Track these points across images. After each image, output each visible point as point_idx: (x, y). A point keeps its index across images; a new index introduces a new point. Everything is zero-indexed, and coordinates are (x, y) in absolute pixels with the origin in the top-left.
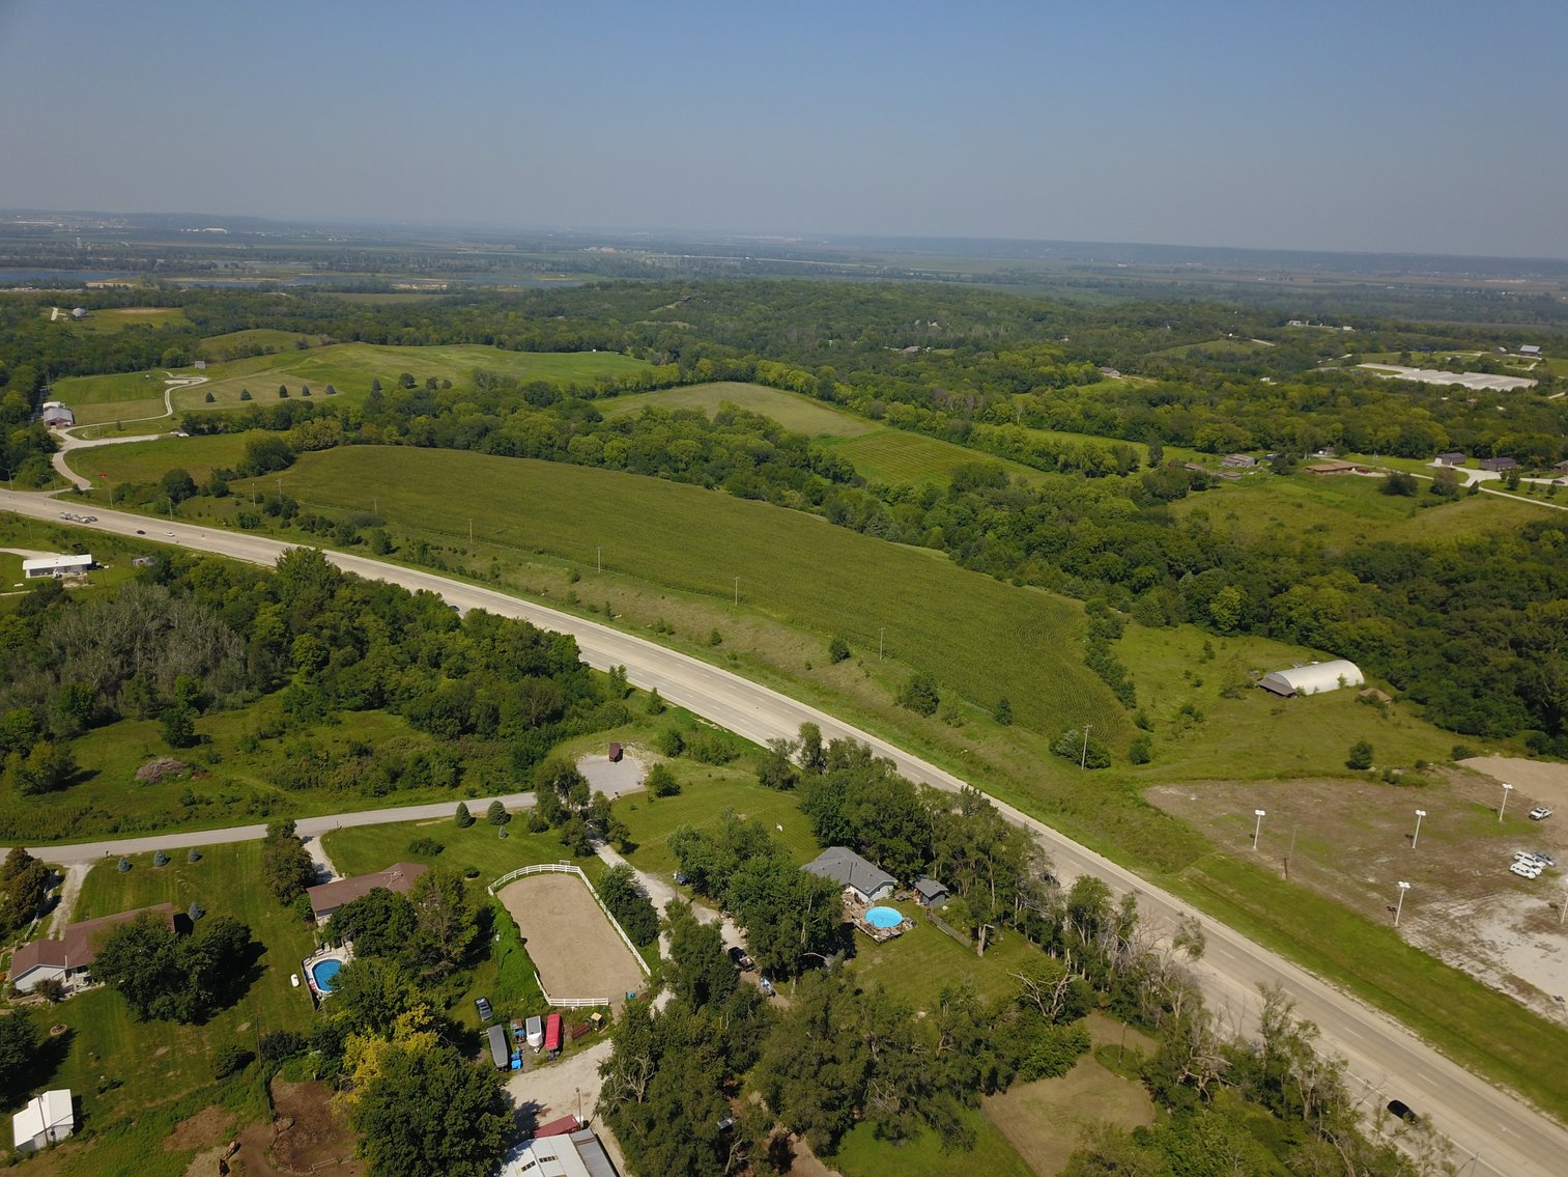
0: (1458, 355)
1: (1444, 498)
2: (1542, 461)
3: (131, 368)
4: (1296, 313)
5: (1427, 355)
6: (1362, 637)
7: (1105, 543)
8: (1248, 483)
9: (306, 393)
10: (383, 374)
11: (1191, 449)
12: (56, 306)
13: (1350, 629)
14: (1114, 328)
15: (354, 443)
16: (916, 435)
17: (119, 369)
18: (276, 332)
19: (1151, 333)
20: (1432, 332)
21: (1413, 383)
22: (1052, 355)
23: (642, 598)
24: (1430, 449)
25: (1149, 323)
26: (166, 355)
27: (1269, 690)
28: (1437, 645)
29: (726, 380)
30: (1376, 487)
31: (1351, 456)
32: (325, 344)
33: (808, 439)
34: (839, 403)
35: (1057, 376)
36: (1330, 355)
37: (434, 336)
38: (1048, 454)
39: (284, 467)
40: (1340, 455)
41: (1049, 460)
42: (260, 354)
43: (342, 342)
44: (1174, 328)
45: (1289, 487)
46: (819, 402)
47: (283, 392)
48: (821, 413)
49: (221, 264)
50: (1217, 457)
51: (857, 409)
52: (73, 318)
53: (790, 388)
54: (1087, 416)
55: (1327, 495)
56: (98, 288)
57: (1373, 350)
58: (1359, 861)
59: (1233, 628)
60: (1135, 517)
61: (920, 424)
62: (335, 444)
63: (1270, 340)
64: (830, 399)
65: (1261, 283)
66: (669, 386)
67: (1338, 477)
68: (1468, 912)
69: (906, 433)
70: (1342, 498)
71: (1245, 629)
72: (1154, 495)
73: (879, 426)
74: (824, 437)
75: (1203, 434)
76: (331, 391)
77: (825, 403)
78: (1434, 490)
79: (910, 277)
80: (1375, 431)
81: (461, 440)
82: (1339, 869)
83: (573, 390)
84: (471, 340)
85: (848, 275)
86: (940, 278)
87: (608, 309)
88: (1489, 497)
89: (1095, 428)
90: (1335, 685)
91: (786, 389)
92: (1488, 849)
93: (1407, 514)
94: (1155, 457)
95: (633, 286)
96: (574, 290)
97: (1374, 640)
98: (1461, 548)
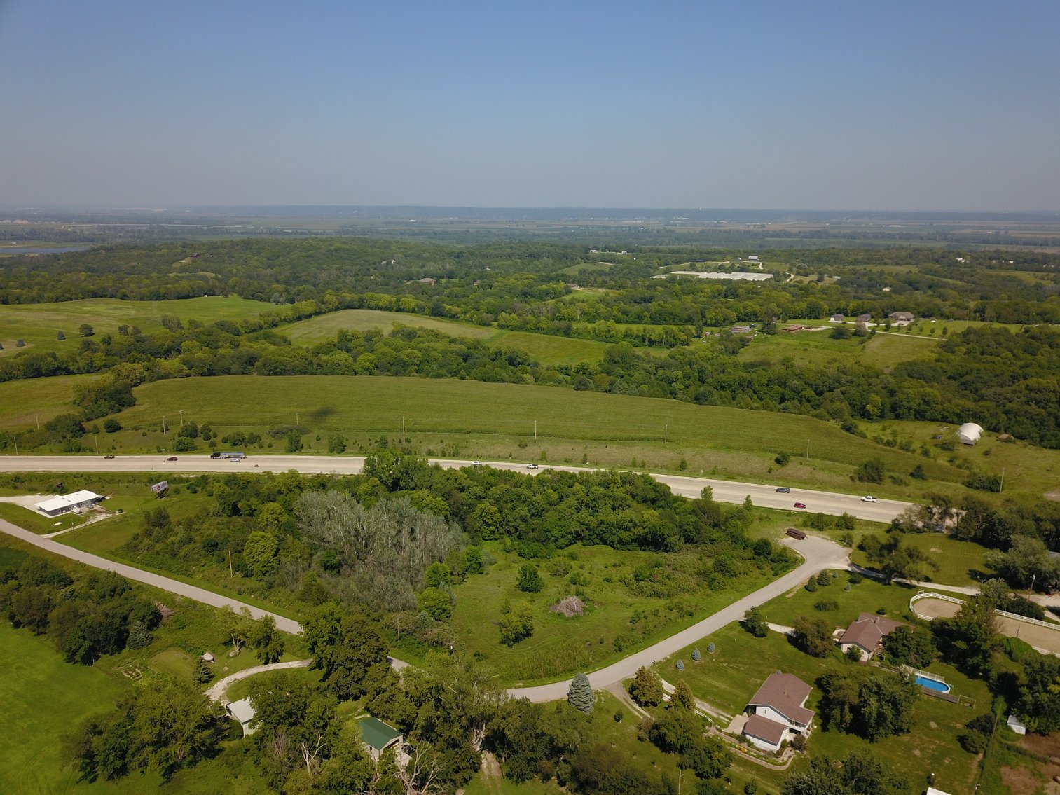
0: (720, 263)
4: (591, 246)
5: (703, 264)
16: (526, 333)
24: (826, 314)
30: (828, 336)
34: (451, 317)
38: (638, 336)
41: (640, 339)
51: (468, 321)
54: (625, 313)
62: (142, 381)
65: (506, 229)
66: (309, 316)
67: (801, 332)
69: (515, 333)
71: (883, 416)
73: (494, 330)
75: (711, 316)
76: (21, 344)
77: (439, 319)
78: (856, 334)
91: (397, 311)
94: (698, 331)
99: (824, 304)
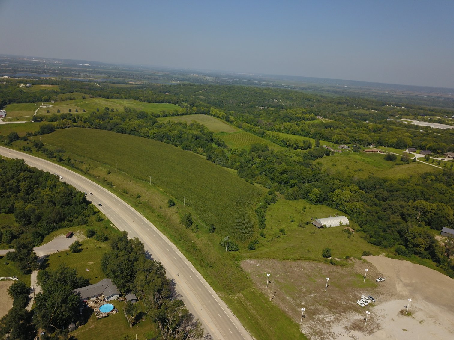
0: (432, 117)
1: (404, 163)
2: (441, 152)
3: (33, 102)
5: (423, 117)
6: (354, 208)
7: (285, 171)
8: (344, 154)
9: (77, 111)
10: (102, 107)
11: (331, 142)
12: (23, 83)
13: (350, 205)
14: (329, 104)
15: (75, 127)
16: (250, 133)
17: (29, 102)
18: (80, 93)
19: (340, 106)
20: (429, 110)
21: (414, 125)
22: (303, 112)
23: (125, 181)
24: (406, 146)
25: (340, 103)
26: (43, 98)
27: (314, 225)
28: (377, 213)
29: (201, 114)
30: (383, 158)
31: (381, 147)
32: (91, 97)
33: (214, 133)
34: (230, 122)
35: (301, 118)
36: (393, 116)
37: (123, 97)
39: (49, 133)
40: (376, 147)
41: (284, 143)
42: (71, 99)
43: (96, 97)
44: (348, 105)
45: (357, 156)
46: (225, 122)
47: (70, 111)
48: (225, 125)
49: (82, 74)
50: (338, 145)
51: (235, 125)
52: (26, 87)
53: (218, 117)
55: (367, 159)
56: (43, 79)
57: (407, 115)
58: (303, 295)
59: (317, 202)
60: (300, 163)
61: (251, 130)
62: (69, 127)
63: (376, 110)
64: (228, 121)
66: (183, 114)
67: (373, 154)
68: (332, 319)
69: (247, 133)
70: (371, 160)
71: (321, 203)
72: (311, 156)
73: (240, 130)
74: (222, 132)
75: (334, 138)
76: (84, 111)
77: (227, 122)
78: (402, 160)
79: (280, 87)
80: (389, 140)
81: (108, 127)
82: (293, 298)
83: (153, 115)
84: (134, 98)
85: (262, 85)
86: (289, 87)
87: (182, 92)
88: (419, 163)
89: (304, 134)
90: (338, 225)
92: (354, 293)
93: (389, 167)
94: (317, 144)
95: (192, 85)
96: (174, 86)
97: (357, 210)
98: (399, 180)
99: (409, 141)
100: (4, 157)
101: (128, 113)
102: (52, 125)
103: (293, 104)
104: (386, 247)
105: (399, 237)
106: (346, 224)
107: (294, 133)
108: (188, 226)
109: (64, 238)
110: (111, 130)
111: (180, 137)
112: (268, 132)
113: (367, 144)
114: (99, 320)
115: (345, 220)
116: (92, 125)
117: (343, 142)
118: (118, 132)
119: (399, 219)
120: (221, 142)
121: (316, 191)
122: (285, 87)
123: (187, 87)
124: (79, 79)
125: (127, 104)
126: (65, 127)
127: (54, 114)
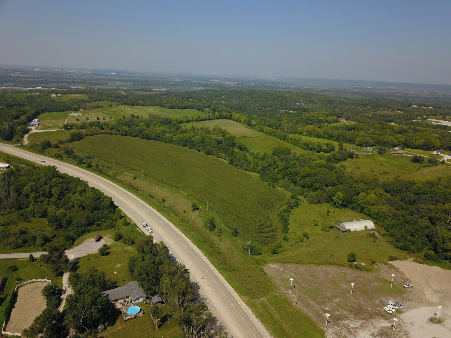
1: (432, 164)
3: (64, 111)
4: (414, 103)
6: (379, 212)
7: (308, 175)
8: (368, 157)
9: (104, 119)
10: (128, 114)
11: (355, 145)
12: (54, 93)
13: (375, 209)
14: (353, 106)
15: (103, 134)
16: (271, 137)
17: (60, 111)
18: (107, 101)
19: (364, 108)
21: (442, 126)
22: (325, 114)
23: (150, 186)
24: (433, 148)
25: (364, 105)
26: (73, 107)
27: (339, 229)
28: (403, 217)
29: (223, 119)
30: (410, 160)
31: (407, 149)
32: (117, 105)
33: (236, 137)
34: (252, 126)
35: (324, 120)
36: (419, 116)
37: (148, 104)
39: (79, 140)
40: (402, 149)
41: (307, 146)
42: (99, 107)
43: (122, 105)
44: (372, 107)
45: (382, 159)
46: (247, 126)
47: (98, 118)
48: (246, 129)
49: (109, 83)
50: (362, 148)
51: (257, 129)
52: (57, 96)
53: (240, 122)
54: (325, 133)
55: (393, 162)
56: (73, 89)
57: (435, 115)
58: (327, 300)
59: (341, 205)
60: (323, 166)
61: (273, 134)
62: (97, 134)
63: (402, 111)
66: (205, 120)
67: (398, 156)
68: (358, 326)
69: (269, 136)
70: (397, 163)
71: (345, 206)
72: (335, 159)
73: (262, 134)
74: (244, 136)
75: (358, 140)
76: (111, 118)
77: (249, 126)
78: (429, 162)
79: (302, 90)
80: (415, 141)
81: (134, 134)
82: (318, 303)
83: (176, 120)
84: (158, 105)
85: (284, 89)
86: (311, 90)
87: (204, 97)
88: (448, 165)
89: (327, 137)
90: (363, 229)
92: (380, 299)
93: (416, 169)
94: (340, 147)
95: (215, 91)
96: (197, 92)
97: (382, 213)
98: (427, 182)
99: (437, 143)
100: (37, 164)
101: (153, 119)
102: (81, 132)
103: (316, 107)
104: (414, 252)
105: (427, 242)
106: (371, 228)
107: (317, 136)
108: (212, 230)
109: (93, 241)
110: (136, 136)
111: (203, 142)
112: (290, 135)
113: (392, 146)
114: (127, 322)
115: (370, 224)
116: (118, 132)
117: (367, 144)
118: (143, 138)
119: (427, 223)
120: (243, 146)
121: (340, 194)
122: (307, 90)
123: (210, 93)
124: (106, 87)
125: (151, 111)
126: (93, 134)
127: (84, 122)
